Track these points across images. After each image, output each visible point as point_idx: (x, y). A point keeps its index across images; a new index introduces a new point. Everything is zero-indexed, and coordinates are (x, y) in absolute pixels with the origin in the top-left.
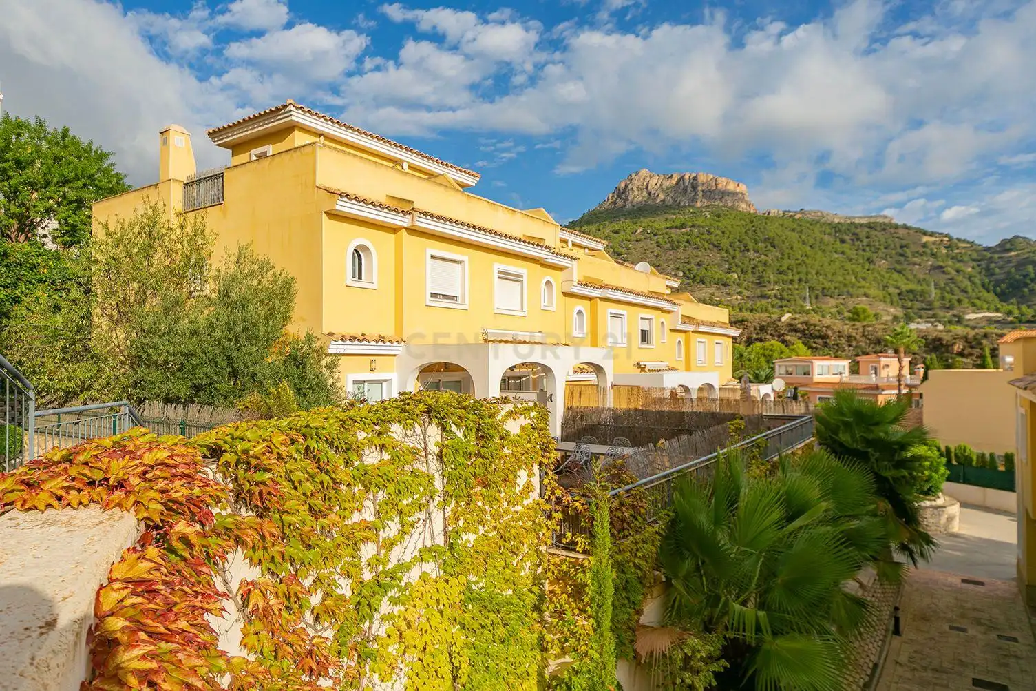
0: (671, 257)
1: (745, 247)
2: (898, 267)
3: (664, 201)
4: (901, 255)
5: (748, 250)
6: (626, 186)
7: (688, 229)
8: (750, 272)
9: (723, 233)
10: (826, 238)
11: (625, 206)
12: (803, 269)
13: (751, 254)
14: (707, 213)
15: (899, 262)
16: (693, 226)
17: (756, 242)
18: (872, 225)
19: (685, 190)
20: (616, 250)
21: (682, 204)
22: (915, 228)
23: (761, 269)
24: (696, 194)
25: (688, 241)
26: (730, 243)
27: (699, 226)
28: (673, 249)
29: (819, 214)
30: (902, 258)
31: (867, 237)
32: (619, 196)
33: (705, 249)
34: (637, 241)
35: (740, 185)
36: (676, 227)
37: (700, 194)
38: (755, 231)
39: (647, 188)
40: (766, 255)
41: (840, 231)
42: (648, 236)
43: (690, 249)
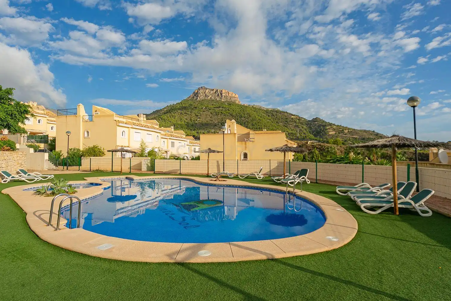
0: (216, 118)
1: (241, 116)
2: (286, 125)
3: (211, 98)
4: (286, 121)
5: (242, 117)
6: (198, 92)
7: (221, 108)
8: (243, 124)
9: (233, 110)
10: (264, 114)
11: (197, 99)
12: (259, 124)
13: (243, 119)
14: (226, 103)
15: (286, 124)
16: (223, 107)
17: (244, 114)
18: (277, 111)
19: (218, 95)
20: (196, 114)
21: (217, 100)
22: (289, 113)
23: (247, 123)
24: (222, 96)
25: (221, 113)
26: (236, 114)
27: (225, 108)
28: (217, 115)
29: (259, 107)
30: (287, 123)
31: (276, 115)
32: (195, 95)
33: (228, 116)
34: (203, 111)
35: (236, 95)
36: (217, 107)
37: (223, 96)
38: (243, 111)
39: (205, 93)
40: (248, 119)
41: (268, 112)
42: (207, 110)
43: (222, 116)
